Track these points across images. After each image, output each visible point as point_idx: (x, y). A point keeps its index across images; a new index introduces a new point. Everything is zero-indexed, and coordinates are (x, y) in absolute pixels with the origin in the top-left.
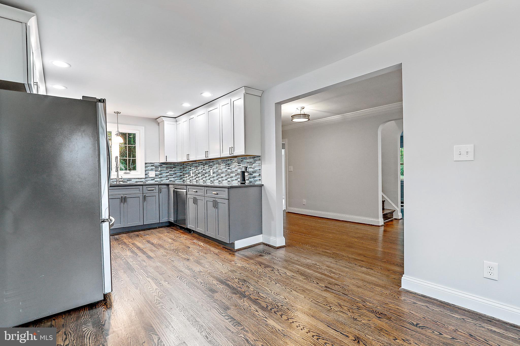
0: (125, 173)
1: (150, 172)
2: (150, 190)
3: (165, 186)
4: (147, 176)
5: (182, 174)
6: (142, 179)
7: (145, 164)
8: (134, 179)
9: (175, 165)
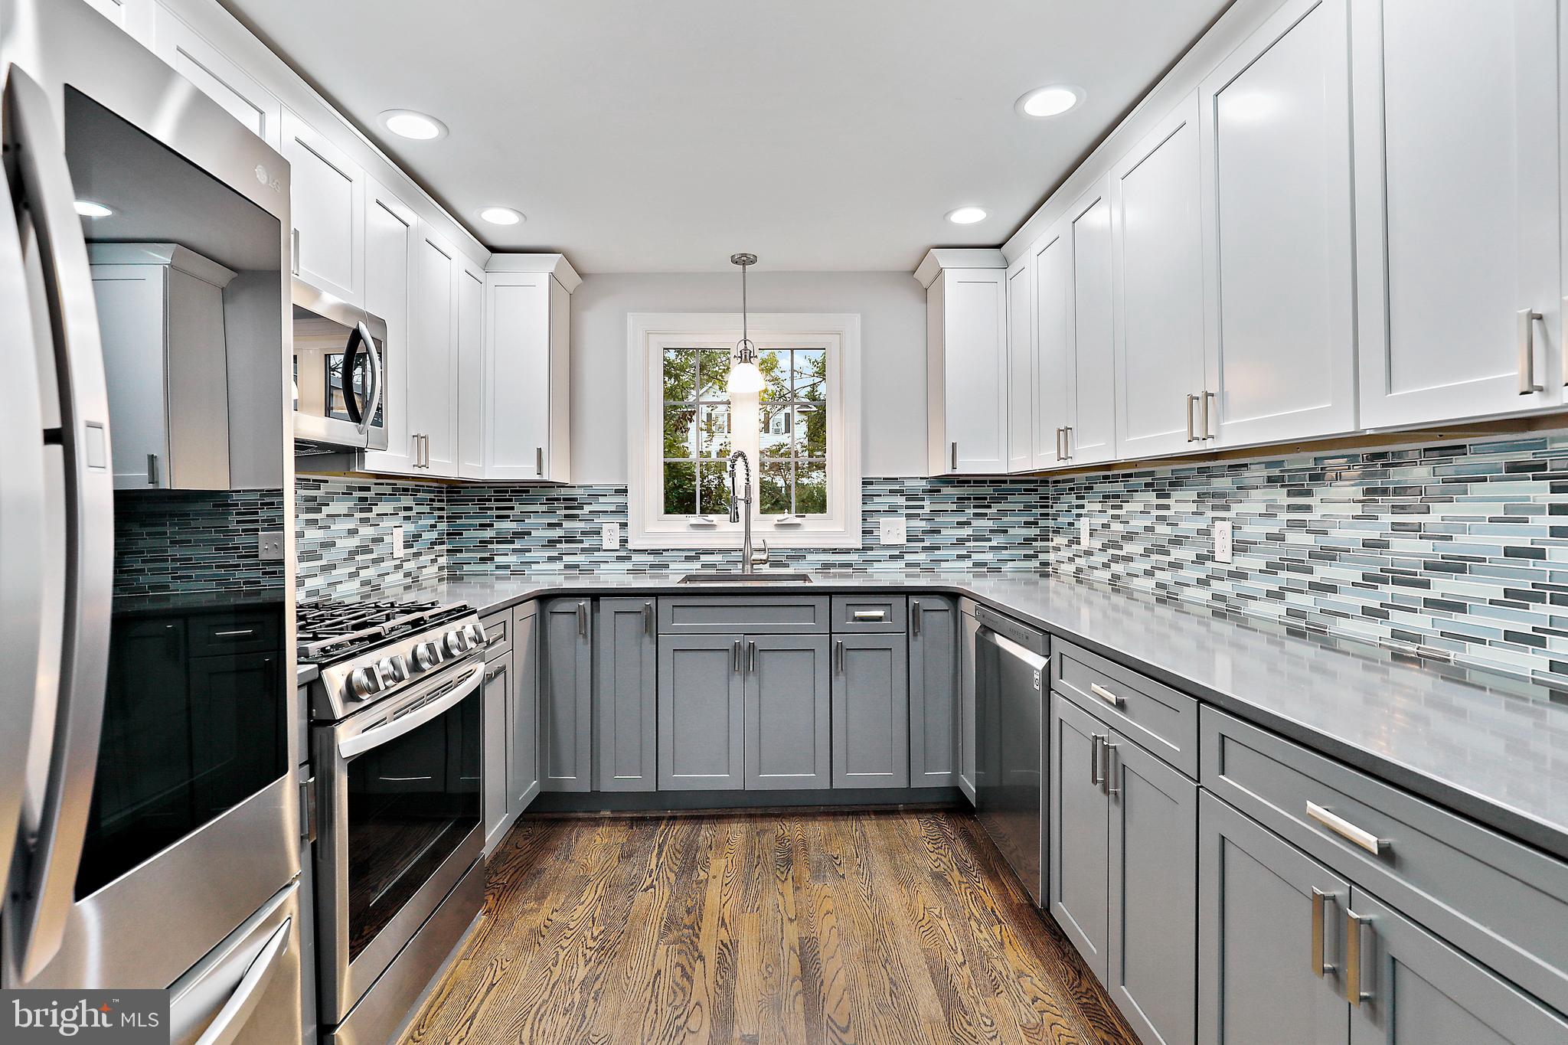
0: (781, 526)
1: (882, 520)
2: (862, 619)
3: (940, 603)
4: (869, 542)
5: (1033, 532)
6: (847, 551)
7: (863, 483)
8: (817, 551)
9: (1003, 486)
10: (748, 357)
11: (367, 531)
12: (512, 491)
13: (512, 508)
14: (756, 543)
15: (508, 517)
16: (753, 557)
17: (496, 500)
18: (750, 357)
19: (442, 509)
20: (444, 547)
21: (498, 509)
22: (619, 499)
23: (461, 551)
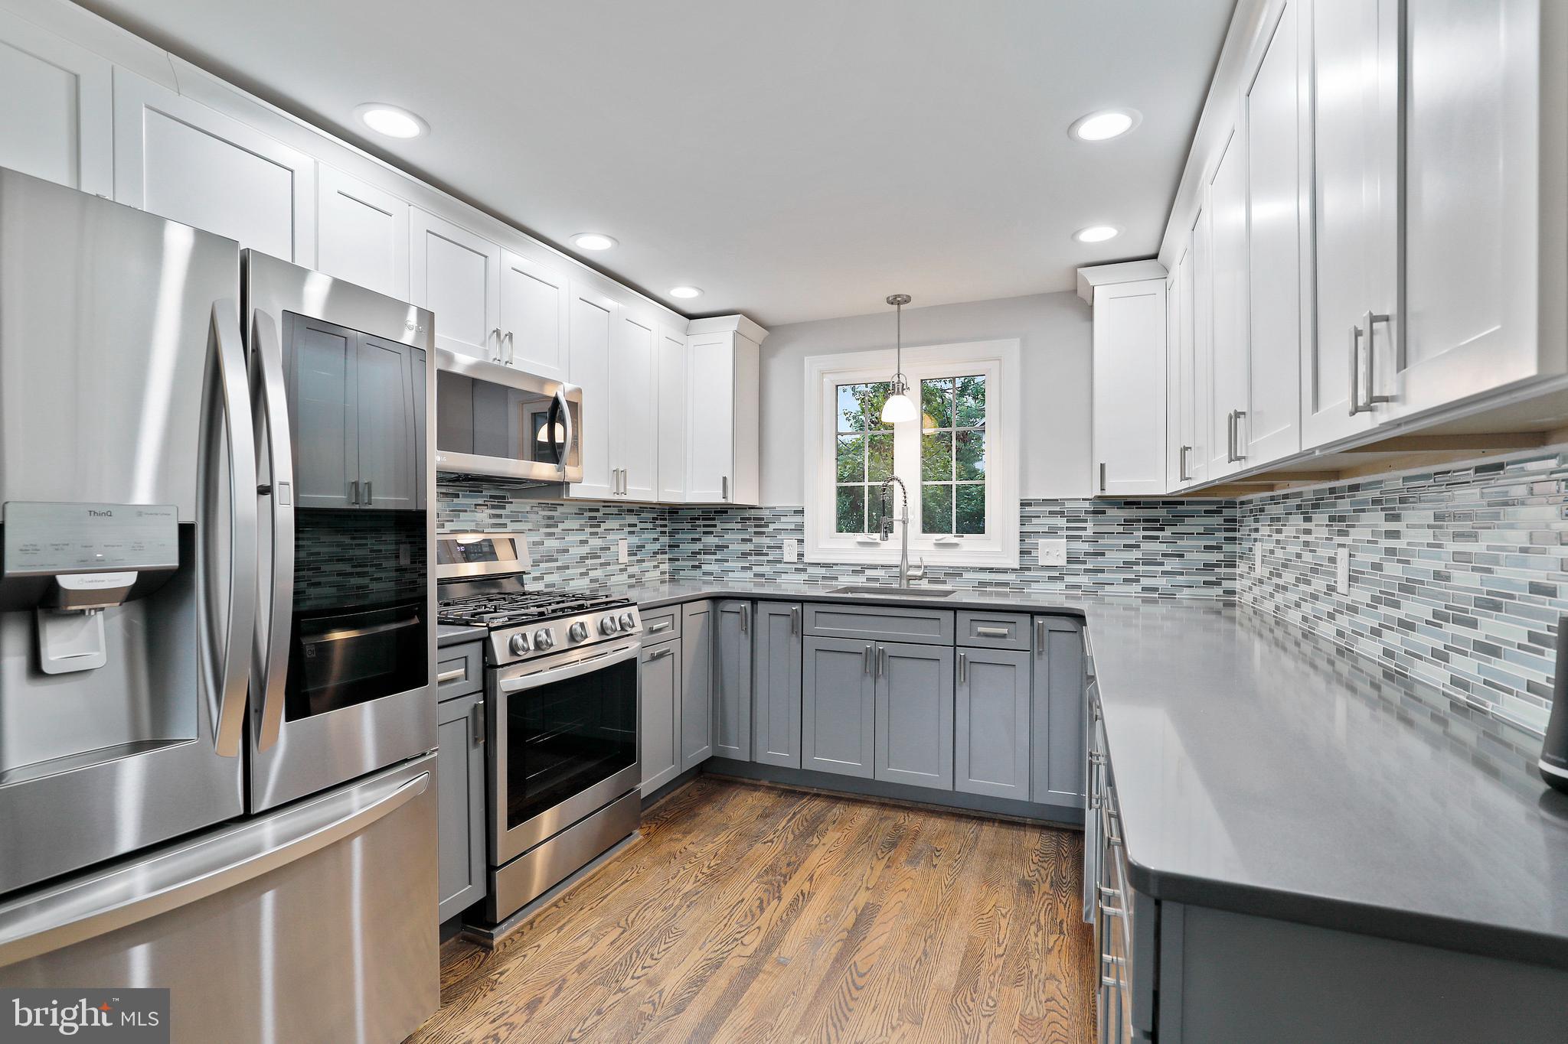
0: (940, 545)
1: (1041, 541)
2: (987, 635)
3: (1066, 624)
4: (1027, 563)
6: (1004, 571)
7: (1022, 504)
8: (974, 569)
10: (900, 390)
11: (596, 542)
12: (715, 512)
13: (715, 526)
14: (913, 560)
15: (712, 533)
16: (909, 573)
17: (703, 519)
18: (903, 389)
19: (665, 526)
20: (667, 556)
21: (705, 526)
22: (797, 519)
23: (678, 560)
